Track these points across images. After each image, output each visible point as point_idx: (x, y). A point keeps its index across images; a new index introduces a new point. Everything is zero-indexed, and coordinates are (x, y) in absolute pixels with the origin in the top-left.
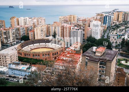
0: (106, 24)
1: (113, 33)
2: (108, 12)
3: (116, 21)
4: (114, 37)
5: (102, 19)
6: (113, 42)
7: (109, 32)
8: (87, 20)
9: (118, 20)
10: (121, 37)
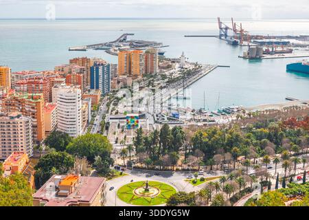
0: (97, 88)
1: (117, 113)
2: (105, 44)
3: (125, 77)
4: (119, 125)
5: (85, 72)
6: (117, 139)
7: (107, 112)
8: (41, 81)
9: (130, 71)
10: (137, 122)
